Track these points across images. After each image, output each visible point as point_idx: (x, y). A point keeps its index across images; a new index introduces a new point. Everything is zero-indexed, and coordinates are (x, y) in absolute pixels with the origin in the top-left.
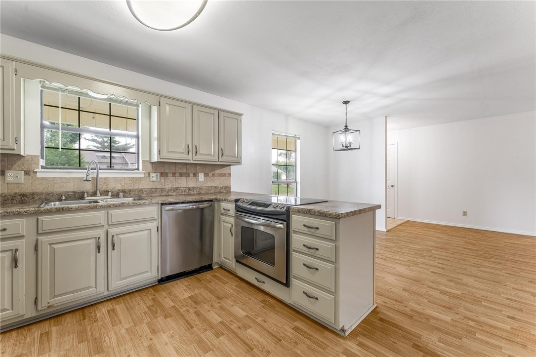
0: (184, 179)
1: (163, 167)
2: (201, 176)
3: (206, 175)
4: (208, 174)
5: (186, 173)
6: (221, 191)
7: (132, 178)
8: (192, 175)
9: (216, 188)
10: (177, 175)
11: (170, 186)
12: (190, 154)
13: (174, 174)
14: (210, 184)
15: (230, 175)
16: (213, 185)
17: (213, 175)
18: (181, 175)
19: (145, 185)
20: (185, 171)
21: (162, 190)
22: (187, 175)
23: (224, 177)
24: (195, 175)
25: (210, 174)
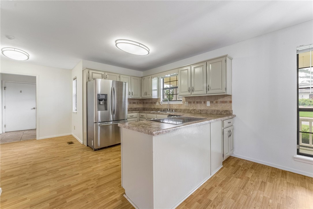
0: (199, 105)
1: (190, 99)
2: (208, 104)
3: (211, 102)
4: (213, 102)
5: (200, 102)
6: (222, 113)
7: (179, 104)
8: (203, 103)
9: (218, 111)
10: (196, 103)
11: (192, 108)
12: (190, 92)
13: (194, 102)
14: (214, 108)
15: (231, 102)
16: (217, 109)
17: (217, 102)
18: (197, 103)
19: (183, 108)
20: (199, 101)
21: (188, 110)
22: (201, 103)
23: (226, 104)
24: (205, 102)
25: (214, 102)
